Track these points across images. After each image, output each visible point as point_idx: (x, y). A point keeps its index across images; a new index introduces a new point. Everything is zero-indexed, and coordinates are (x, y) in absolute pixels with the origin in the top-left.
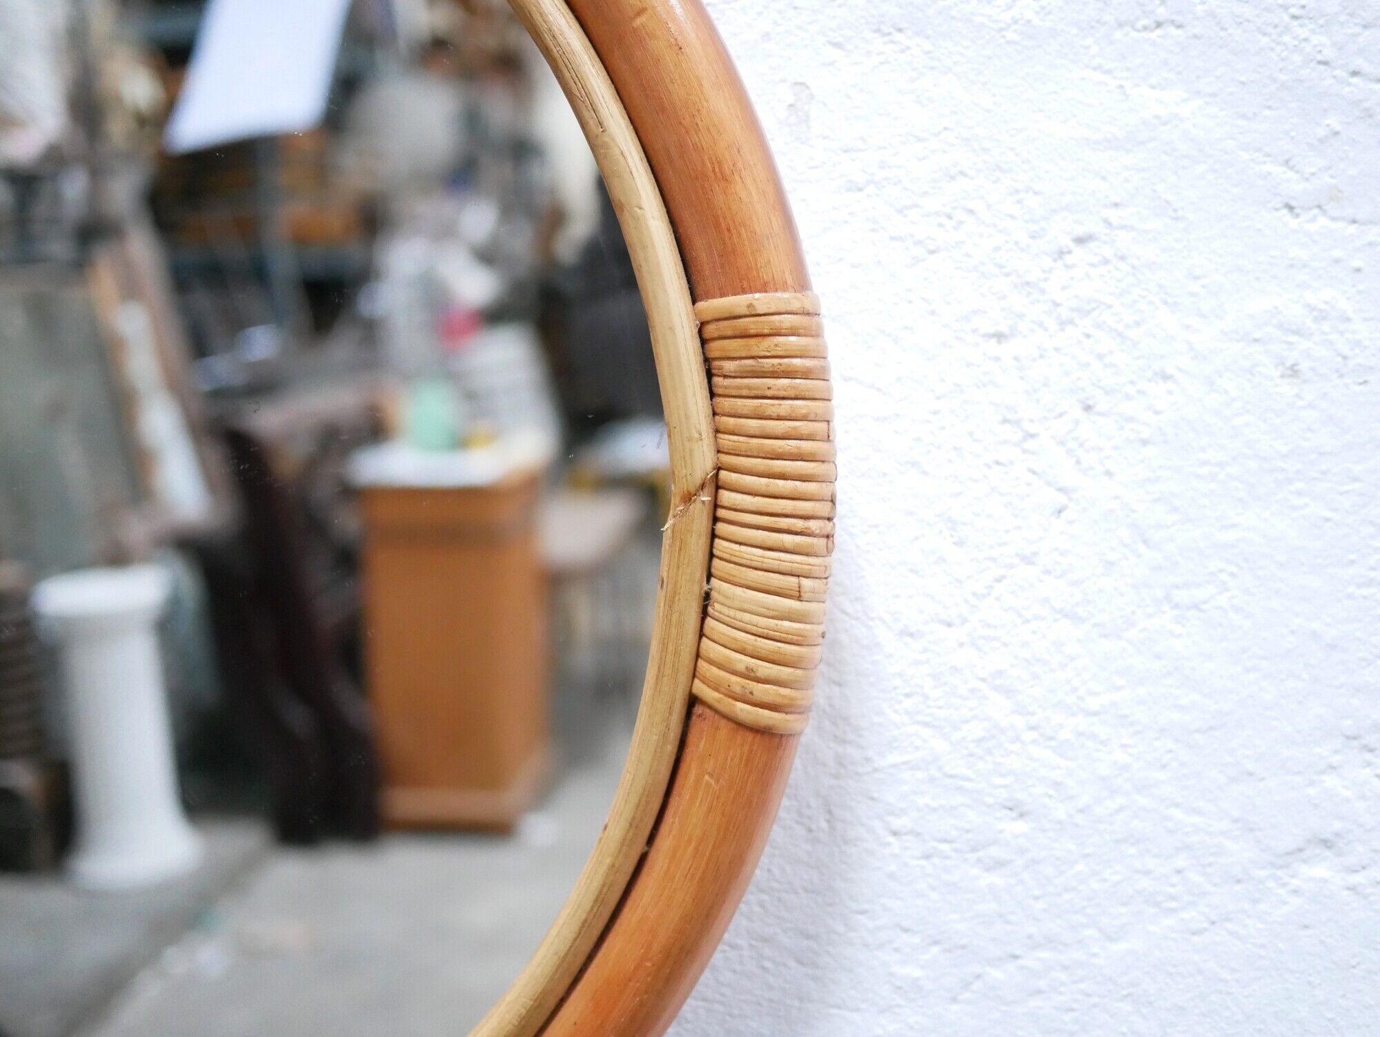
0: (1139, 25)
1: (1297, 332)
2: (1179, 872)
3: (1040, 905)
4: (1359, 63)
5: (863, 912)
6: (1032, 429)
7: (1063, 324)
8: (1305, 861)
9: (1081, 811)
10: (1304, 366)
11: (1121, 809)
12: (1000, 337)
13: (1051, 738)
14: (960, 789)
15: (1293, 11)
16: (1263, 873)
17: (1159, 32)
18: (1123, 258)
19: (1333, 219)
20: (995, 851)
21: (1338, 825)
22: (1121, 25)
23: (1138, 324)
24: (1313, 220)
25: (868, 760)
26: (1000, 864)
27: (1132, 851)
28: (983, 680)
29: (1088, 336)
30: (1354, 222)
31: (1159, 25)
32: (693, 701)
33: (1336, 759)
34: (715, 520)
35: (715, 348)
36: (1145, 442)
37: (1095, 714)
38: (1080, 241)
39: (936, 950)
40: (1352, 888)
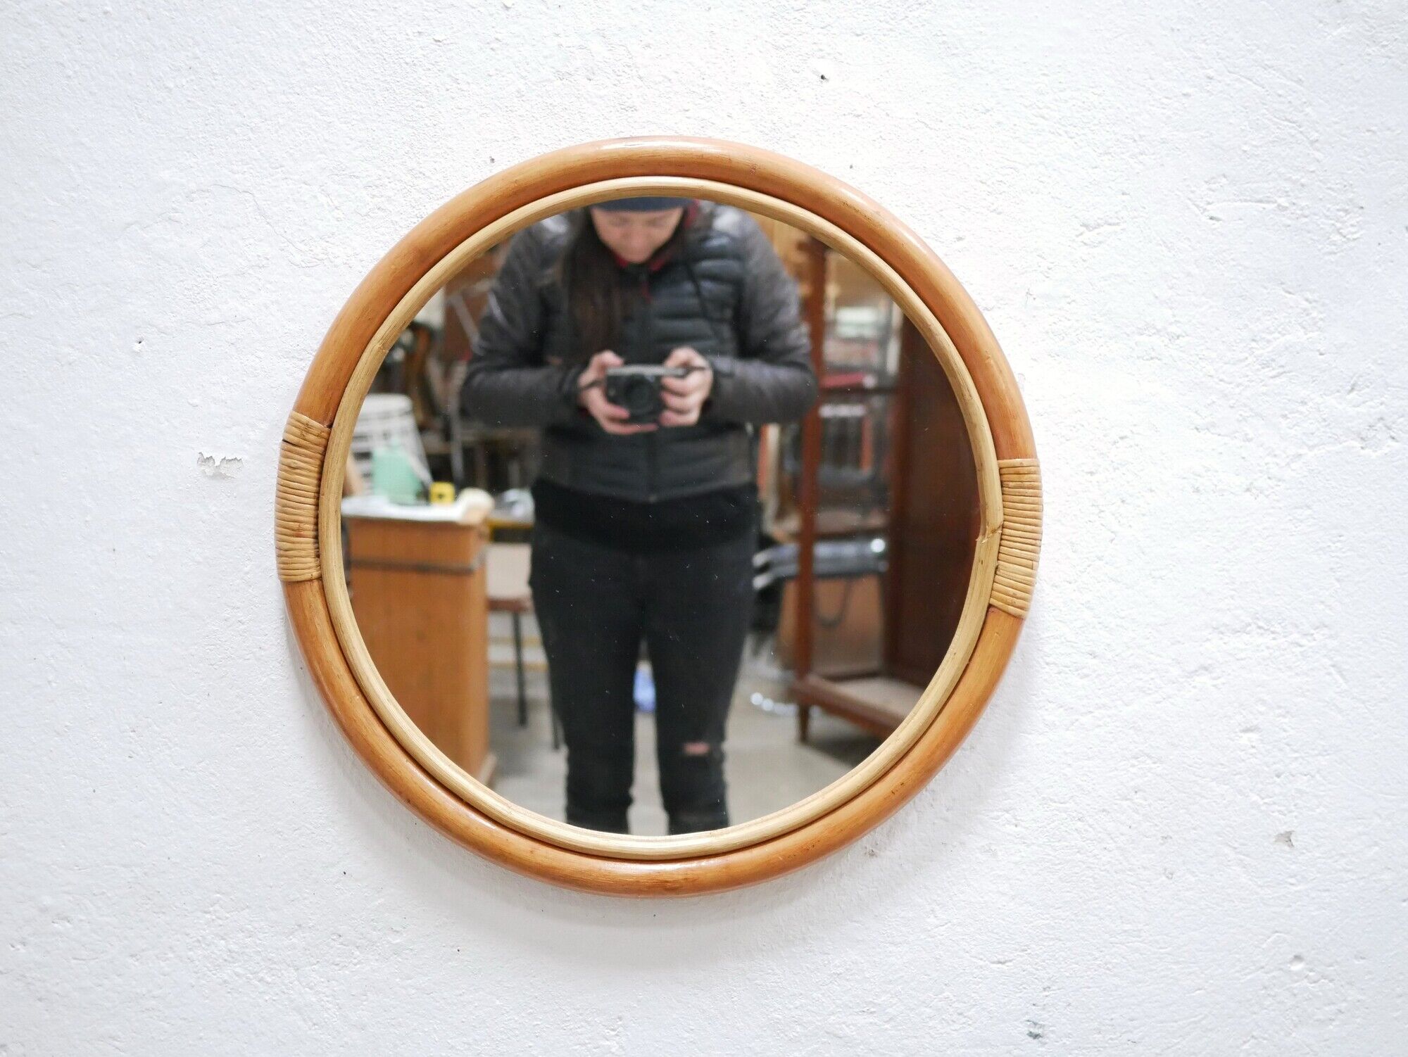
0: (1145, 358)
1: (1199, 476)
2: (1152, 679)
3: (1101, 692)
4: (1222, 376)
5: (1034, 695)
6: (1103, 509)
7: (1115, 469)
8: (1198, 675)
9: (1117, 655)
10: (1201, 488)
11: (1132, 655)
12: (1092, 473)
13: (1106, 627)
14: (1072, 646)
15: (1200, 356)
16: (1183, 680)
17: (1152, 361)
18: (1137, 445)
19: (1213, 434)
20: (1085, 671)
21: (1210, 662)
22: (1138, 358)
23: (1142, 470)
24: (1205, 434)
25: (1038, 634)
26: (1087, 676)
27: (1136, 671)
28: (1083, 604)
29: (1124, 474)
30: (1219, 435)
31: (1152, 358)
32: (990, 606)
33: (1209, 637)
34: (1001, 539)
35: (1005, 477)
36: (1144, 515)
37: (1123, 618)
38: (1122, 438)
39: (1062, 710)
40: (1214, 686)
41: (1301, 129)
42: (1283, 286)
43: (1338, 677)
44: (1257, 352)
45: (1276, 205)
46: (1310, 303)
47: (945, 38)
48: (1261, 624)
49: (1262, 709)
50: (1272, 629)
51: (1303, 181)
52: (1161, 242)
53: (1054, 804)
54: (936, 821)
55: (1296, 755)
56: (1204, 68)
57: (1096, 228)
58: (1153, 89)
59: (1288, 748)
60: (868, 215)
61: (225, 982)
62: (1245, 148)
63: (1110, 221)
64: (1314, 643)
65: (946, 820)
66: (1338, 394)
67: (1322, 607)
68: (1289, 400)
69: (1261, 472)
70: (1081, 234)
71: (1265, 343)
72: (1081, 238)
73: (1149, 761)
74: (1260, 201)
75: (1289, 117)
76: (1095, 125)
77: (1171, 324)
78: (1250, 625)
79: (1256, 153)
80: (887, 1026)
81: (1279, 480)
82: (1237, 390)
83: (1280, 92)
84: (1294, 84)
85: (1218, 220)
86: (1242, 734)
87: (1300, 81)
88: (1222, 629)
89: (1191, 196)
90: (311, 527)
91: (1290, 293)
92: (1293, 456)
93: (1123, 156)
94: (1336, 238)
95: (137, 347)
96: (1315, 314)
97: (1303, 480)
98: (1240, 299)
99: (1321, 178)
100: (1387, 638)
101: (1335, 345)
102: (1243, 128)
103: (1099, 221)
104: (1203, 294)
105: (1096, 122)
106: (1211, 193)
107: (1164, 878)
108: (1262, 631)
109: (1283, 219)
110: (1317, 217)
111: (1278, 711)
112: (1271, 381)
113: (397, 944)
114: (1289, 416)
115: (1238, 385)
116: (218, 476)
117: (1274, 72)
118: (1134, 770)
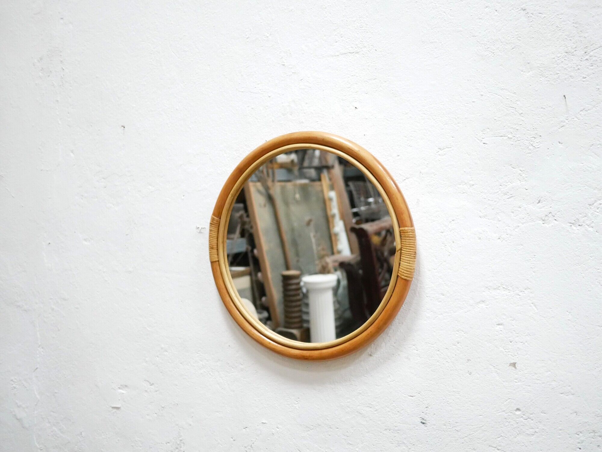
0: (461, 193)
1: (481, 233)
2: (464, 304)
3: (445, 307)
4: (489, 198)
6: (446, 244)
7: (450, 231)
8: (480, 304)
9: (451, 295)
10: (481, 238)
11: (456, 295)
12: (442, 232)
13: (447, 285)
14: (435, 291)
15: (481, 192)
16: (475, 305)
17: (464, 194)
18: (458, 223)
19: (486, 219)
20: (440, 300)
21: (485, 299)
22: (459, 193)
23: (460, 231)
24: (483, 219)
26: (441, 301)
27: (457, 301)
28: (439, 277)
29: (454, 233)
30: (489, 219)
31: (464, 193)
32: (398, 276)
33: (484, 290)
34: (401, 254)
35: (402, 233)
36: (460, 247)
37: (453, 282)
38: (453, 220)
39: (432, 312)
40: (486, 308)
41: (516, 110)
42: (512, 166)
43: (534, 307)
44: (502, 190)
45: (507, 137)
46: (522, 171)
47: (393, 92)
48: (504, 286)
49: (504, 317)
50: (508, 289)
51: (517, 128)
52: (466, 153)
53: (429, 344)
54: (391, 347)
55: (518, 335)
56: (480, 92)
57: (443, 149)
58: (462, 101)
59: (514, 332)
60: (356, 152)
61: (202, 373)
62: (495, 118)
63: (448, 147)
64: (524, 295)
65: (394, 346)
66: (533, 204)
67: (528, 281)
68: (514, 206)
69: (504, 232)
70: (438, 152)
71: (505, 186)
72: (438, 153)
73: (462, 333)
74: (502, 136)
75: (511, 106)
76: (442, 115)
77: (470, 181)
78: (500, 287)
79: (499, 120)
80: (375, 412)
81: (511, 235)
82: (495, 203)
83: (507, 98)
84: (513, 94)
85: (486, 144)
86: (497, 326)
87: (515, 93)
88: (489, 288)
89: (476, 136)
90: (216, 247)
91: (514, 168)
92: (516, 226)
93: (452, 124)
94: (531, 147)
95: (183, 197)
96: (524, 175)
97: (519, 235)
98: (495, 171)
99: (524, 127)
100: (554, 294)
101: (532, 186)
102: (494, 111)
103: (444, 147)
104: (482, 170)
105: (442, 114)
106: (484, 135)
107: (468, 374)
108: (505, 289)
109: (510, 142)
110: (523, 141)
111: (510, 319)
112: (507, 199)
113: (242, 368)
114: (514, 212)
115: (495, 201)
116: (200, 232)
117: (505, 91)
118: (457, 335)
